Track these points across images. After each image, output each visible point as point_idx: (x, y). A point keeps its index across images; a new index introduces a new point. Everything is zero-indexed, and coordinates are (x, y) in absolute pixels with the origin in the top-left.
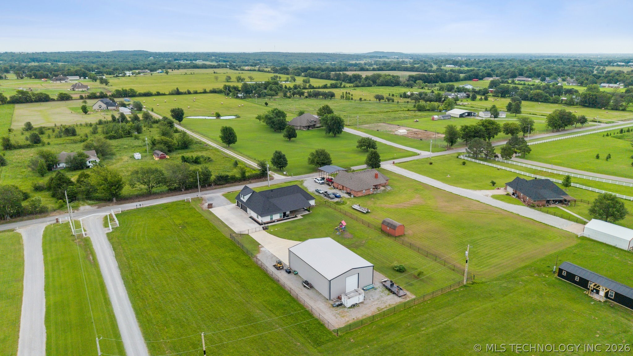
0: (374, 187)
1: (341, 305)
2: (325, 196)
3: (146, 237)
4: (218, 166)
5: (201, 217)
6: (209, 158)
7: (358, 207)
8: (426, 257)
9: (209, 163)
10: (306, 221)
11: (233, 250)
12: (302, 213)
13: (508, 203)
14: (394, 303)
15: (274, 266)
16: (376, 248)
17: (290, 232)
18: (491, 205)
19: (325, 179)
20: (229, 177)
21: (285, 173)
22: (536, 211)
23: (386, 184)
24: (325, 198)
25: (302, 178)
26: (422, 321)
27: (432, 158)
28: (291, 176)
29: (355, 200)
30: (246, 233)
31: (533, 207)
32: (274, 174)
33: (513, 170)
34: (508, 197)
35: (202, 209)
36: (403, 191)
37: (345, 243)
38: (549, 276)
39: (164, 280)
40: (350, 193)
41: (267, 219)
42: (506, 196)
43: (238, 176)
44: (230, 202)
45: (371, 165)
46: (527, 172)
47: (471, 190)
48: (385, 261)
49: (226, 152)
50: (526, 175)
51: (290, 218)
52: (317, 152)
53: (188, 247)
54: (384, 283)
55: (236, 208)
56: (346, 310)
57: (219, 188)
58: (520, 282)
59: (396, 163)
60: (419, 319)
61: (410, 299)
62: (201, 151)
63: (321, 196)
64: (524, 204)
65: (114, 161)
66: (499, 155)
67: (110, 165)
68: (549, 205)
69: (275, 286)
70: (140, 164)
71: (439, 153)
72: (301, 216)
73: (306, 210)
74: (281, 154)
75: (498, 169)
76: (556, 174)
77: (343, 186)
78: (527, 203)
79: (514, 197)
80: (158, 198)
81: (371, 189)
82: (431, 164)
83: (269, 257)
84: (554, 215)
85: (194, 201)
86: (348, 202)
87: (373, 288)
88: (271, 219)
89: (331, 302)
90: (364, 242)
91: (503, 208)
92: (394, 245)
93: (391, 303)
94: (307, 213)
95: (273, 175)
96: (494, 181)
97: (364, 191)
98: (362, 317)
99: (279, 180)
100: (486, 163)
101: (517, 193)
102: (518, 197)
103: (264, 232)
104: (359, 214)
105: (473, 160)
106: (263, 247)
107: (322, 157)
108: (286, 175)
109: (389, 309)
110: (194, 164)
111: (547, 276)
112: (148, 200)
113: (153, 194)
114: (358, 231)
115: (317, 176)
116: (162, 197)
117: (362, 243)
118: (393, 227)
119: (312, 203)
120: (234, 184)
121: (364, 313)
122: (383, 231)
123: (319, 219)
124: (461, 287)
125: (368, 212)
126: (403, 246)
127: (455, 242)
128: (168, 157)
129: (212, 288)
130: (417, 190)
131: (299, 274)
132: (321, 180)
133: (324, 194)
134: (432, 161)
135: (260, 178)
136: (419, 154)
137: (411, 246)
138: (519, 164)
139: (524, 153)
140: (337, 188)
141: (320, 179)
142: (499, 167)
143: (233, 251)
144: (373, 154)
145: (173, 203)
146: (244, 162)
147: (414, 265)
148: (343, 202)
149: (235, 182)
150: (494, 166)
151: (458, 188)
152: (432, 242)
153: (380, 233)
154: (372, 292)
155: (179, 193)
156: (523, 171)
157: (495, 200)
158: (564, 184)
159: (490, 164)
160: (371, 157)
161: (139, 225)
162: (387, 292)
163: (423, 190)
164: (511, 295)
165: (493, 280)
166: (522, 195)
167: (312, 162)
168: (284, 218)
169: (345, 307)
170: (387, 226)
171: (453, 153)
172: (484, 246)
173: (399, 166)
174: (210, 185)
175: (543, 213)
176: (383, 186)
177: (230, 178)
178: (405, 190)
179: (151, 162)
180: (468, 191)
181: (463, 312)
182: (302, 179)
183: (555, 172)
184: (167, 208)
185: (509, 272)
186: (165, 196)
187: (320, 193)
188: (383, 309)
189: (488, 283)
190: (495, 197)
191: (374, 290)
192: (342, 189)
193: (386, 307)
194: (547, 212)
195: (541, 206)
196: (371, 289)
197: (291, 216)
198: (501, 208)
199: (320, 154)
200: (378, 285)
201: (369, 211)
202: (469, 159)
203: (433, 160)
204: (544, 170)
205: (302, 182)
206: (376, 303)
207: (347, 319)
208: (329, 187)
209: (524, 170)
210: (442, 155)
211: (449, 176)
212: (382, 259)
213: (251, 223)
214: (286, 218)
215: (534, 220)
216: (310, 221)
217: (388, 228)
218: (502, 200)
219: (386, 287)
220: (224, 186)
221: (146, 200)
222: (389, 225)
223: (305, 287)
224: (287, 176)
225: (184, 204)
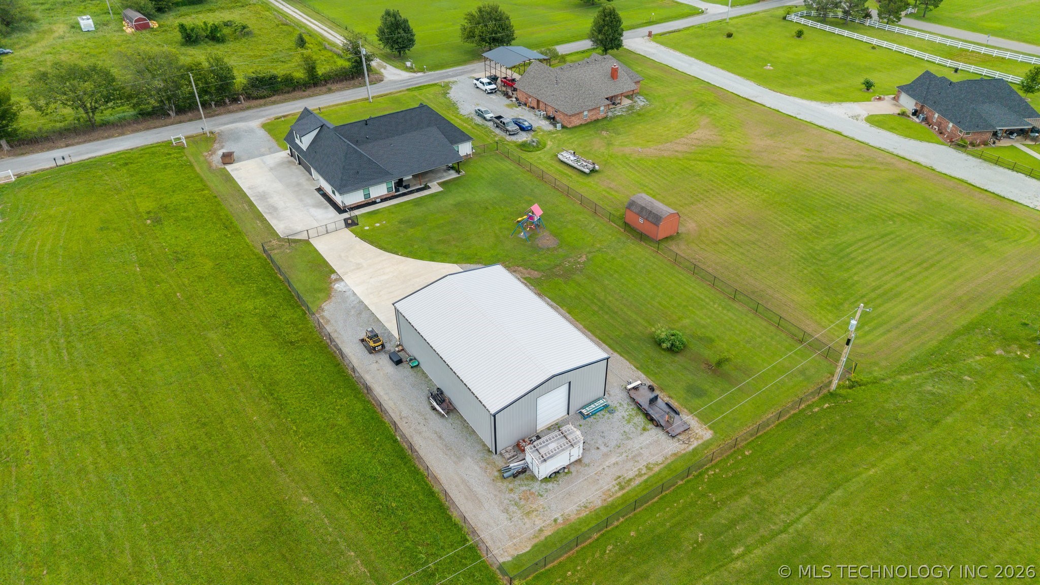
0: (608, 102)
1: (524, 470)
2: (497, 127)
3: (60, 252)
4: (262, 47)
5: (203, 190)
6: (244, 27)
7: (572, 158)
8: (730, 302)
9: (244, 40)
10: (450, 200)
11: (264, 292)
12: (440, 178)
13: (907, 136)
14: (660, 460)
15: (363, 340)
16: (611, 275)
17: (411, 231)
18: (867, 144)
19: (499, 81)
20: (279, 80)
21: (408, 64)
22: (970, 157)
23: (635, 91)
24: (498, 131)
25: (447, 77)
26: (733, 523)
27: (731, 22)
28: (422, 71)
29: (564, 136)
30: (304, 236)
31: (960, 146)
32: (385, 68)
33: (905, 50)
34: (903, 120)
35: (210, 166)
36: (673, 108)
37: (539, 263)
38: (1031, 355)
39: (75, 392)
40: (554, 118)
41: (357, 197)
42: (898, 117)
43: (300, 74)
44: (276, 147)
45: (601, 41)
46: (933, 52)
47: (819, 103)
48: (634, 316)
49: (285, 9)
50: (932, 62)
51: (411, 192)
52: (480, 11)
53: (157, 283)
54: (632, 393)
55: (289, 162)
56: (536, 486)
57: (256, 107)
58: (966, 378)
59: (656, 35)
60: (723, 516)
61: (700, 442)
62: (231, 8)
63: (487, 127)
64: (941, 140)
65: (33, 36)
66: (874, 12)
67: (21, 48)
68: (997, 141)
69: (359, 406)
70: (89, 44)
71: (745, 7)
72: (440, 184)
73: (452, 168)
74: (398, 18)
75: (873, 48)
76: (997, 58)
77: (538, 101)
78: (948, 137)
79: (917, 120)
80: (112, 136)
81: (602, 108)
82: (730, 35)
83: (353, 312)
84: (1013, 170)
85: (195, 143)
86: (549, 144)
87: (606, 406)
88: (367, 196)
89: (501, 463)
90: (584, 258)
91: (896, 152)
92: (655, 266)
93: (652, 460)
94: (453, 175)
95: (382, 70)
96: (872, 78)
97: (586, 113)
98: (578, 512)
99: (395, 82)
100: (846, 33)
101: (926, 110)
102: (926, 120)
103: (347, 234)
104: (574, 176)
105: (819, 26)
106: (340, 279)
107: (491, 24)
108: (410, 70)
109: (646, 481)
110: (211, 43)
111: (1027, 356)
112: (90, 141)
113: (101, 126)
114: (570, 226)
115: (480, 72)
116: (123, 134)
117: (579, 263)
118: (655, 218)
119: (465, 149)
120: (291, 95)
121: (582, 499)
122: (628, 227)
123: (482, 194)
124: (824, 399)
125: (593, 171)
126: (676, 267)
127: (798, 254)
128: (154, 24)
129: (195, 420)
130: (702, 104)
131: (422, 366)
132: (490, 84)
133: (495, 123)
134: (732, 30)
135: (353, 78)
136: (703, 12)
137: (695, 270)
138: (917, 34)
139: (927, 8)
140: (525, 104)
141: (486, 80)
142: (875, 41)
143: (266, 294)
144: (606, 17)
145: (143, 150)
146: (322, 35)
147: (704, 327)
148: (538, 143)
149: (294, 90)
150: (865, 39)
151: (791, 98)
152: (742, 254)
153: (622, 230)
154: (603, 423)
155: (162, 122)
156: (925, 51)
157: (875, 130)
158: (1023, 86)
159: (856, 36)
160: (602, 22)
161: (50, 217)
162: (640, 419)
163: (715, 105)
164: (949, 420)
165: (900, 372)
166: (936, 115)
167: (469, 35)
168: (397, 190)
169: (533, 478)
170: (639, 214)
171: (773, 9)
172: (866, 263)
173: (662, 43)
174: (235, 100)
175: (986, 164)
176: (627, 97)
177: (281, 82)
178: (676, 104)
179: (116, 38)
180: (814, 105)
181: (836, 488)
182: (446, 80)
183: (995, 53)
184: (126, 164)
185: (935, 343)
186: (130, 129)
187: (485, 118)
188: (630, 480)
189: (889, 381)
190: (875, 121)
191: (608, 415)
192: (536, 107)
193: (640, 475)
194: (997, 162)
195: (978, 145)
196: (600, 410)
197: (415, 185)
198: (891, 150)
199: (489, 16)
200: (617, 397)
201: (597, 167)
202: (810, 23)
203: (733, 26)
204: (971, 47)
205: (447, 87)
206: (613, 459)
207: (539, 523)
208: (508, 101)
209: (929, 48)
210: (751, 14)
211: (769, 67)
212: (625, 310)
213: (318, 205)
214: (402, 191)
215: (970, 184)
216: (460, 199)
217: (641, 221)
218: (891, 129)
219: (639, 407)
220: (268, 100)
221: (85, 142)
222: (644, 213)
223: (434, 409)
224: (415, 72)
225: (169, 154)
